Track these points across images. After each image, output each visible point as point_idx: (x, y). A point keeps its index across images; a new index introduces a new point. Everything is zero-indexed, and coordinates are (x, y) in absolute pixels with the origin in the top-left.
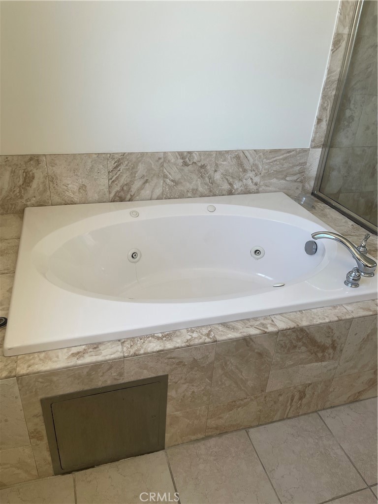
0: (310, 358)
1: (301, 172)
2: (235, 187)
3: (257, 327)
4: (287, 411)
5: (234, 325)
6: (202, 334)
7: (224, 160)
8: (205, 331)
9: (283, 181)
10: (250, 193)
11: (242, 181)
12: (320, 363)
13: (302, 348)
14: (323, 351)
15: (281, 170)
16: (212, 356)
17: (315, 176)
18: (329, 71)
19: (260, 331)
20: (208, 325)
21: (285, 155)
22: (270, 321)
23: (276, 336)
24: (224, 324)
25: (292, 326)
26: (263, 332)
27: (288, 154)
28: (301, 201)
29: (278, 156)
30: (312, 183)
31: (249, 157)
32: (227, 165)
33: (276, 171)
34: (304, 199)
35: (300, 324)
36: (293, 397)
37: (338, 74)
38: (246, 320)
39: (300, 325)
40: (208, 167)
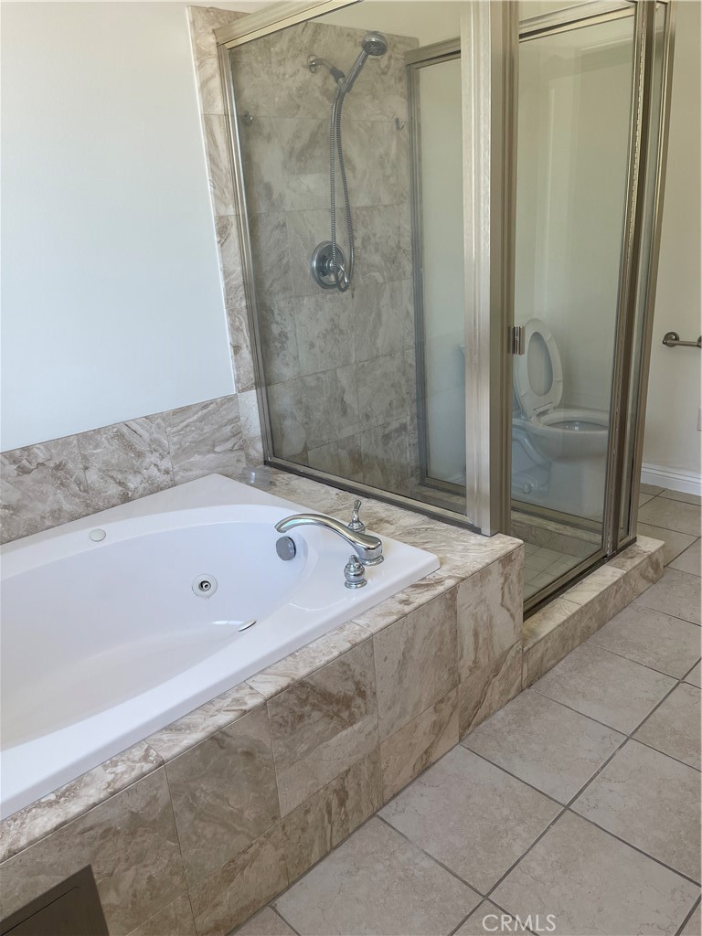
0: (332, 726)
1: (236, 434)
2: (131, 486)
3: (229, 708)
4: (328, 836)
5: (188, 721)
6: (133, 761)
7: (97, 446)
8: (138, 753)
9: (211, 456)
10: (162, 489)
11: (140, 473)
12: (350, 729)
13: (313, 714)
14: (348, 707)
15: (201, 438)
16: (163, 794)
17: (260, 433)
18: (224, 272)
19: (235, 713)
20: (141, 739)
21: (200, 414)
22: (247, 691)
23: (264, 712)
24: (170, 728)
25: (284, 685)
26: (240, 713)
27: (205, 411)
28: (250, 479)
29: (190, 417)
30: (259, 446)
31: (140, 431)
32: (105, 452)
33: (195, 442)
34: (254, 474)
35: (296, 675)
36: (329, 806)
37: (240, 274)
38: (205, 704)
39: (296, 678)
40: (70, 465)
